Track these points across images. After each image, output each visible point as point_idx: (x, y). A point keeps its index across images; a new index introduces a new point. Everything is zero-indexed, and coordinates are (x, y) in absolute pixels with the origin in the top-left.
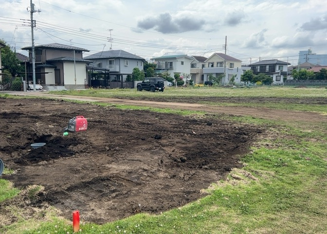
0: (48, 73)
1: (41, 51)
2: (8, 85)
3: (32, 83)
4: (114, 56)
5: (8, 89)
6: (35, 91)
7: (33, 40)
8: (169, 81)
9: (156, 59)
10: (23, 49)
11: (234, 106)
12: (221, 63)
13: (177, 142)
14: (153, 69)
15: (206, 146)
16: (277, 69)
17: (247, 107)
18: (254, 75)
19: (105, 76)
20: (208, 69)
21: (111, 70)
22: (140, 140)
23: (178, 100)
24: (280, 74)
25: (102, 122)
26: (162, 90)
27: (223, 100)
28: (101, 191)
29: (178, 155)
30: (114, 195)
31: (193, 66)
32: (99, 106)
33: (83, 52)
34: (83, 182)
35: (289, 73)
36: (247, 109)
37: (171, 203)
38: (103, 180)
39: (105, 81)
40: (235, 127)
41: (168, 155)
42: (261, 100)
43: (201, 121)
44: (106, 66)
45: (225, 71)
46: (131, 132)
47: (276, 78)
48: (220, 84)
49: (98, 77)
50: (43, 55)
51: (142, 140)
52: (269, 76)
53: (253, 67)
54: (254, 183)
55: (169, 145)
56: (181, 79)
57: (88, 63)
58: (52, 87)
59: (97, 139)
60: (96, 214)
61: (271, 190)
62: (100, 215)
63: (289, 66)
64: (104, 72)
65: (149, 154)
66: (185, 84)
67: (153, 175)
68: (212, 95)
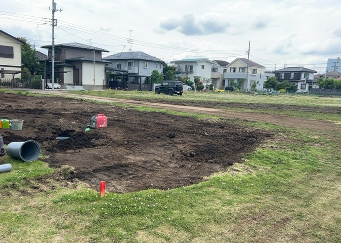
0: (66, 72)
1: (61, 50)
2: (27, 83)
3: (51, 82)
4: (133, 58)
5: (27, 87)
6: (53, 90)
7: (53, 39)
8: (189, 85)
9: (176, 62)
10: (42, 47)
11: (250, 113)
12: (243, 69)
13: (189, 141)
14: (173, 72)
15: (215, 145)
16: (303, 77)
17: (263, 113)
18: (277, 82)
19: (124, 77)
20: (229, 74)
21: (130, 71)
22: (155, 138)
23: (196, 104)
24: (305, 82)
25: (121, 121)
26: (180, 94)
27: (241, 106)
28: (120, 174)
29: (189, 151)
30: (131, 176)
31: (214, 70)
32: (118, 106)
33: (102, 52)
34: (106, 167)
35: (315, 81)
36: (263, 115)
37: (178, 185)
38: (122, 166)
39: (123, 83)
40: (246, 131)
41: (179, 151)
42: (279, 107)
43: (215, 124)
44: (125, 67)
45: (247, 77)
46: (147, 131)
47: (301, 86)
48: (241, 90)
49: (116, 79)
50: (62, 54)
51: (157, 137)
52: (294, 84)
53: (277, 73)
54: (250, 174)
55: (181, 143)
56: (201, 83)
57: (107, 64)
58: (70, 86)
59: (116, 135)
60: (116, 189)
61: (263, 180)
62: (120, 190)
63: (315, 74)
64: (122, 73)
65: (162, 149)
66: (205, 88)
67: (164, 165)
68: (231, 101)
